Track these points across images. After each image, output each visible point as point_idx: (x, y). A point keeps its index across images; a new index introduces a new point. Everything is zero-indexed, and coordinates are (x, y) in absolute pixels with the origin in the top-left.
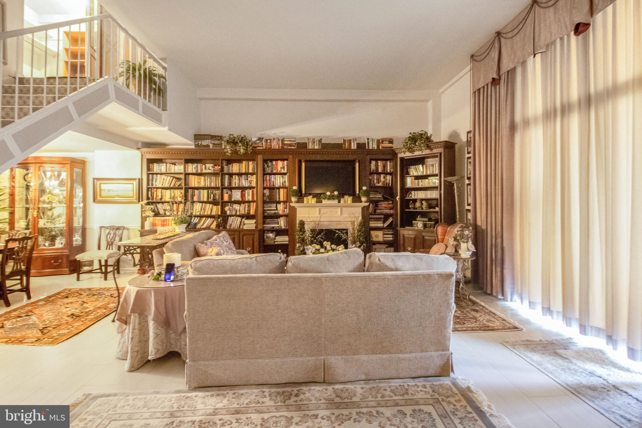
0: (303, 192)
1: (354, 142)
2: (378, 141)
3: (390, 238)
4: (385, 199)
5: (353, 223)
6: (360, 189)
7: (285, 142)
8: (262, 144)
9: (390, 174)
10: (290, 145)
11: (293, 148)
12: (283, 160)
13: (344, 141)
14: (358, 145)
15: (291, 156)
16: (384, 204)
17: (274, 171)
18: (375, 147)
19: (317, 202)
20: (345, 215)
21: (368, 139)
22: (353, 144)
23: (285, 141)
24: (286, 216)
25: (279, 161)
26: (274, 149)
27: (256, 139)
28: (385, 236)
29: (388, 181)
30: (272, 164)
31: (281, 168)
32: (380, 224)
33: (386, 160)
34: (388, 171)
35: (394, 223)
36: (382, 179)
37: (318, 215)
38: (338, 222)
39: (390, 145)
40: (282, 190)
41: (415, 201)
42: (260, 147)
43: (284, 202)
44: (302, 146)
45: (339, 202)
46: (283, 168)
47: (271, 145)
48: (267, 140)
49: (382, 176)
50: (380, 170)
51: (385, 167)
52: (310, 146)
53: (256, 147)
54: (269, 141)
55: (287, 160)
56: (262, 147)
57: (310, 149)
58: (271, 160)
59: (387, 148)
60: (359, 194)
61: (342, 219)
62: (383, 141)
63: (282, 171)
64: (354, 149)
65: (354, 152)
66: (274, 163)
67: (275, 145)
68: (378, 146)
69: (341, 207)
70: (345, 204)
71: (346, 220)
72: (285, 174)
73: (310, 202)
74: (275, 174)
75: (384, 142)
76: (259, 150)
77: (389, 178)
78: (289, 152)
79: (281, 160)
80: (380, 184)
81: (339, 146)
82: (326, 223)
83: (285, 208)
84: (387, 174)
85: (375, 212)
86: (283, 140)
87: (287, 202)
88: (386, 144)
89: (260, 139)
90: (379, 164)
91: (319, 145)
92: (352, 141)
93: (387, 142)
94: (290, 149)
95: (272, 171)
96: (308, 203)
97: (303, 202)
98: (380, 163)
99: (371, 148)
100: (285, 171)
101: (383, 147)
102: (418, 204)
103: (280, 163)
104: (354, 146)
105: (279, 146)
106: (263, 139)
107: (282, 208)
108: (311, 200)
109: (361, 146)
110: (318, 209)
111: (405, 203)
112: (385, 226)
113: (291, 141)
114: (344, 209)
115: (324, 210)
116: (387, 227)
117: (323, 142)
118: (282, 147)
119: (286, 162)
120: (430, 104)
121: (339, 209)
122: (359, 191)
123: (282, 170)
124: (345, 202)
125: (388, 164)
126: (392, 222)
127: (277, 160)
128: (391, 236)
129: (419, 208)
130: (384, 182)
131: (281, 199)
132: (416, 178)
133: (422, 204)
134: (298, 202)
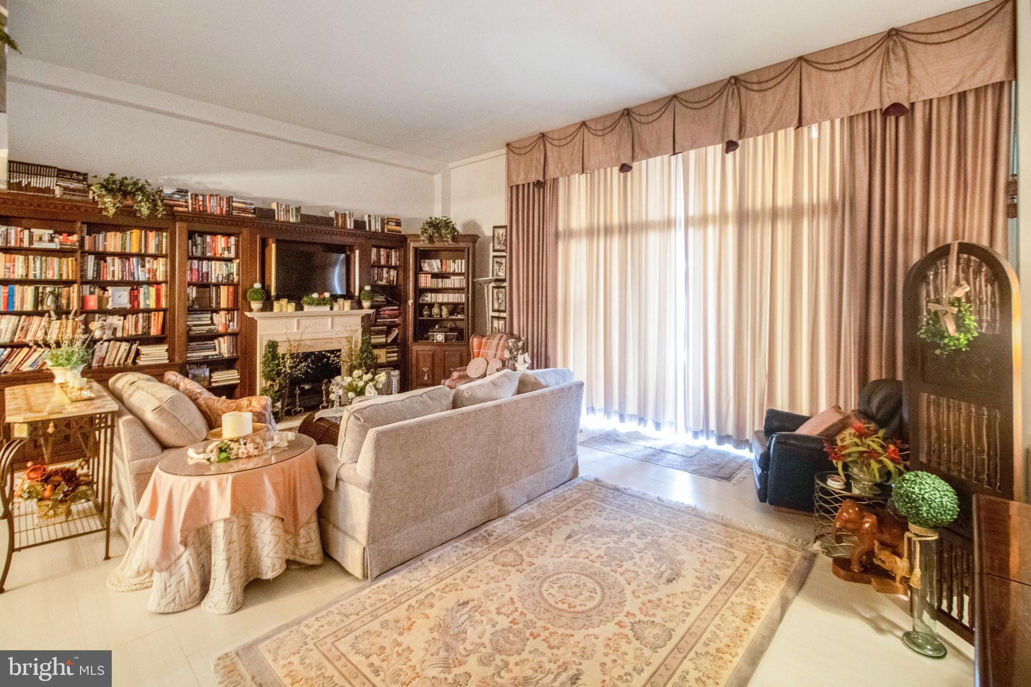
0: (273, 293)
1: (350, 218)
2: (383, 220)
3: (394, 357)
4: (389, 303)
5: (349, 340)
6: (361, 289)
7: (234, 204)
8: (186, 202)
9: (395, 268)
10: (244, 210)
11: (250, 215)
12: (228, 235)
13: (337, 214)
14: (356, 222)
15: (245, 232)
16: (387, 311)
17: (209, 254)
18: (379, 228)
19: (296, 310)
20: (338, 328)
21: (369, 216)
22: (348, 220)
23: (233, 202)
24: (234, 335)
25: (219, 237)
26: (212, 214)
27: (174, 191)
28: (388, 355)
29: (392, 279)
30: (204, 241)
31: (224, 249)
32: (382, 339)
33: (391, 248)
34: (393, 264)
35: (399, 337)
36: (385, 275)
37: (295, 330)
38: (326, 341)
39: (398, 228)
40: (224, 290)
41: (431, 306)
42: (181, 206)
43: (228, 310)
44: (265, 214)
45: (332, 309)
46: (229, 249)
47: (204, 205)
48: (197, 195)
49: (385, 270)
50: (383, 262)
51: (388, 257)
52: (281, 217)
53: (172, 206)
54: (201, 198)
55: (237, 235)
56: (187, 207)
57: (281, 222)
58: (202, 234)
59: (393, 231)
60: (359, 296)
61: (333, 335)
62: (388, 221)
63: (226, 255)
64: (350, 230)
65: (350, 234)
66: (209, 238)
67: (213, 207)
68: (383, 228)
69: (333, 316)
70: (341, 312)
71: (340, 335)
72: (230, 260)
73: (284, 310)
74: (210, 259)
75: (390, 223)
76: (180, 212)
77: (393, 273)
78: (242, 222)
79: (223, 234)
80: (384, 282)
81: (328, 221)
82: (308, 343)
83: (230, 321)
84: (390, 267)
85: (376, 321)
86: (229, 200)
87: (234, 310)
88: (392, 226)
89: (182, 192)
90: (382, 253)
91: (297, 217)
92: (348, 216)
93: (394, 224)
94: (244, 218)
95: (203, 253)
96: (281, 311)
97: (272, 310)
98: (383, 252)
99: (373, 229)
100: (232, 255)
101: (389, 230)
102: (435, 310)
103: (221, 241)
104: (350, 225)
105: (222, 210)
106: (187, 192)
107: (224, 321)
108: (284, 306)
109: (359, 225)
110: (296, 320)
111: (419, 307)
112: (389, 341)
113: (246, 203)
114: (336, 319)
115: (305, 322)
116: (391, 342)
117: (303, 212)
118: (229, 213)
119: (233, 240)
120: (437, 178)
121: (330, 320)
122: (360, 293)
123: (226, 252)
124: (340, 309)
125: (393, 253)
126: (398, 334)
127: (214, 234)
128: (395, 355)
129: (437, 315)
130: (387, 278)
131: (223, 304)
132: (435, 276)
133: (441, 310)
134: (263, 309)
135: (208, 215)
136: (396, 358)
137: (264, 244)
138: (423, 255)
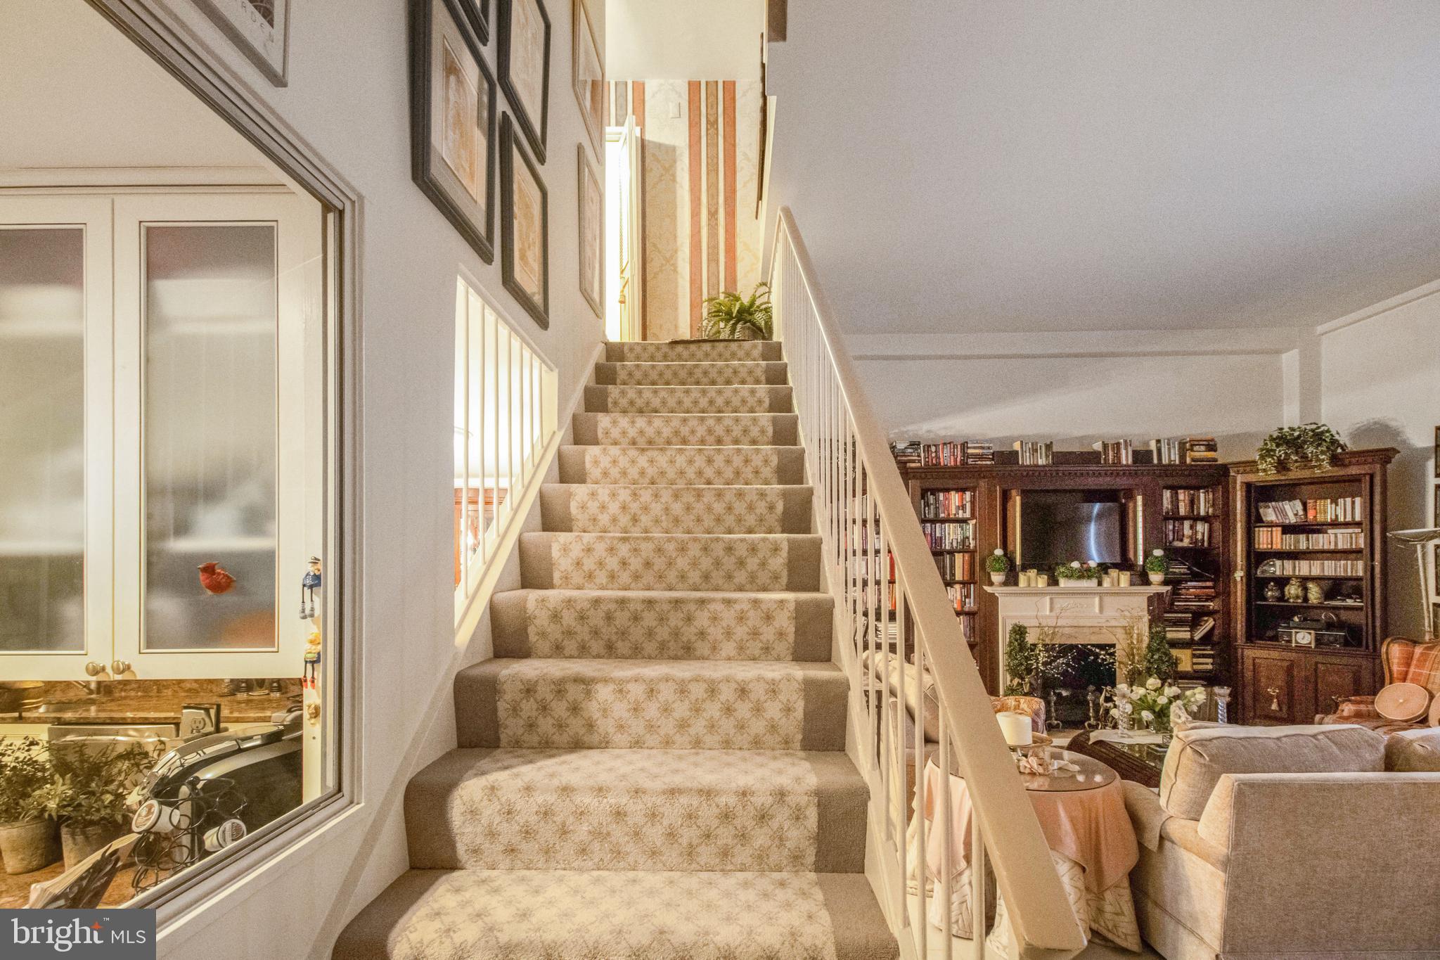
0: (1018, 562)
1: (1126, 449)
2: (1182, 445)
3: (1207, 665)
4: (1195, 577)
5: (1128, 631)
6: (1147, 554)
7: (970, 451)
8: (919, 456)
9: (1206, 519)
10: (981, 457)
11: (989, 463)
12: (962, 490)
13: (1105, 446)
14: (1135, 453)
15: (983, 484)
16: (1192, 588)
17: (942, 515)
18: (1175, 458)
19: (1049, 585)
20: (1109, 612)
21: (1158, 441)
22: (1123, 452)
23: (968, 448)
24: (970, 614)
25: (953, 493)
26: (946, 467)
27: (906, 445)
28: (1195, 660)
29: (1200, 537)
30: (937, 500)
31: (958, 508)
32: (1184, 634)
33: (1198, 488)
34: (1202, 513)
35: (1216, 632)
36: (1187, 531)
37: (1048, 613)
38: (1095, 630)
39: (1210, 454)
40: (959, 558)
41: (1283, 582)
42: (913, 461)
43: (963, 583)
44: (1007, 458)
45: (1100, 584)
46: (963, 507)
47: (937, 457)
48: (929, 446)
49: (1187, 524)
50: (1182, 511)
51: (1192, 502)
52: (1026, 460)
53: (906, 463)
54: (933, 449)
55: (973, 489)
56: (920, 461)
57: (1027, 466)
58: (934, 491)
59: (1202, 460)
60: (1144, 566)
61: (1102, 622)
62: (1192, 446)
63: (961, 515)
64: (1127, 466)
65: (1127, 473)
66: (941, 496)
67: (947, 458)
68: (1183, 457)
69: (1101, 595)
70: (1111, 589)
71: (1113, 623)
72: (967, 521)
73: (1033, 584)
74: (943, 521)
75: (1196, 448)
76: (912, 468)
77: (1202, 527)
78: (979, 473)
79: (957, 490)
80: (1186, 543)
81: (1093, 457)
82: (1067, 631)
83: (966, 597)
84: (1196, 519)
85: (1172, 604)
86: (964, 446)
87: (970, 584)
88: (1200, 452)
89: (914, 445)
90: (1181, 497)
91: (1047, 456)
92: (1122, 446)
93: (1203, 448)
94: (981, 466)
95: (936, 514)
96: (1028, 585)
97: (1016, 584)
98: (1182, 495)
99: (1165, 461)
100: (968, 515)
101: (1193, 460)
102: (1293, 590)
103: (955, 498)
104: (1126, 458)
105: (955, 460)
106: (919, 444)
107: (959, 598)
108: (1032, 580)
109: (1142, 457)
110: (1047, 599)
111: (1256, 584)
112: (1196, 638)
113: (982, 448)
114: (1107, 599)
115: (1061, 602)
116: (1201, 639)
117: (1055, 449)
118: (964, 463)
119: (968, 495)
120: (1290, 361)
121: (1097, 600)
122: (1144, 561)
123: (961, 512)
124: (1113, 585)
125: (1202, 496)
126: (1213, 628)
127: (947, 490)
128: (1210, 660)
129: (1298, 597)
130: (1191, 537)
131: (958, 577)
132: (1288, 529)
133: (1305, 589)
134: (1005, 584)
135: (942, 468)
136: (1210, 667)
137: (1006, 497)
138: (1261, 494)
